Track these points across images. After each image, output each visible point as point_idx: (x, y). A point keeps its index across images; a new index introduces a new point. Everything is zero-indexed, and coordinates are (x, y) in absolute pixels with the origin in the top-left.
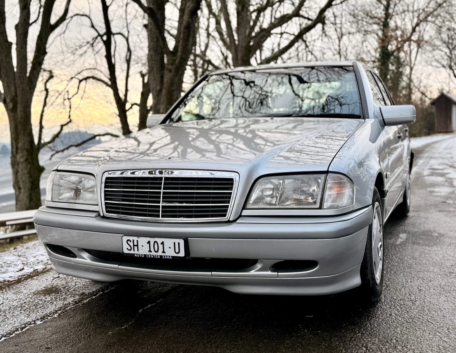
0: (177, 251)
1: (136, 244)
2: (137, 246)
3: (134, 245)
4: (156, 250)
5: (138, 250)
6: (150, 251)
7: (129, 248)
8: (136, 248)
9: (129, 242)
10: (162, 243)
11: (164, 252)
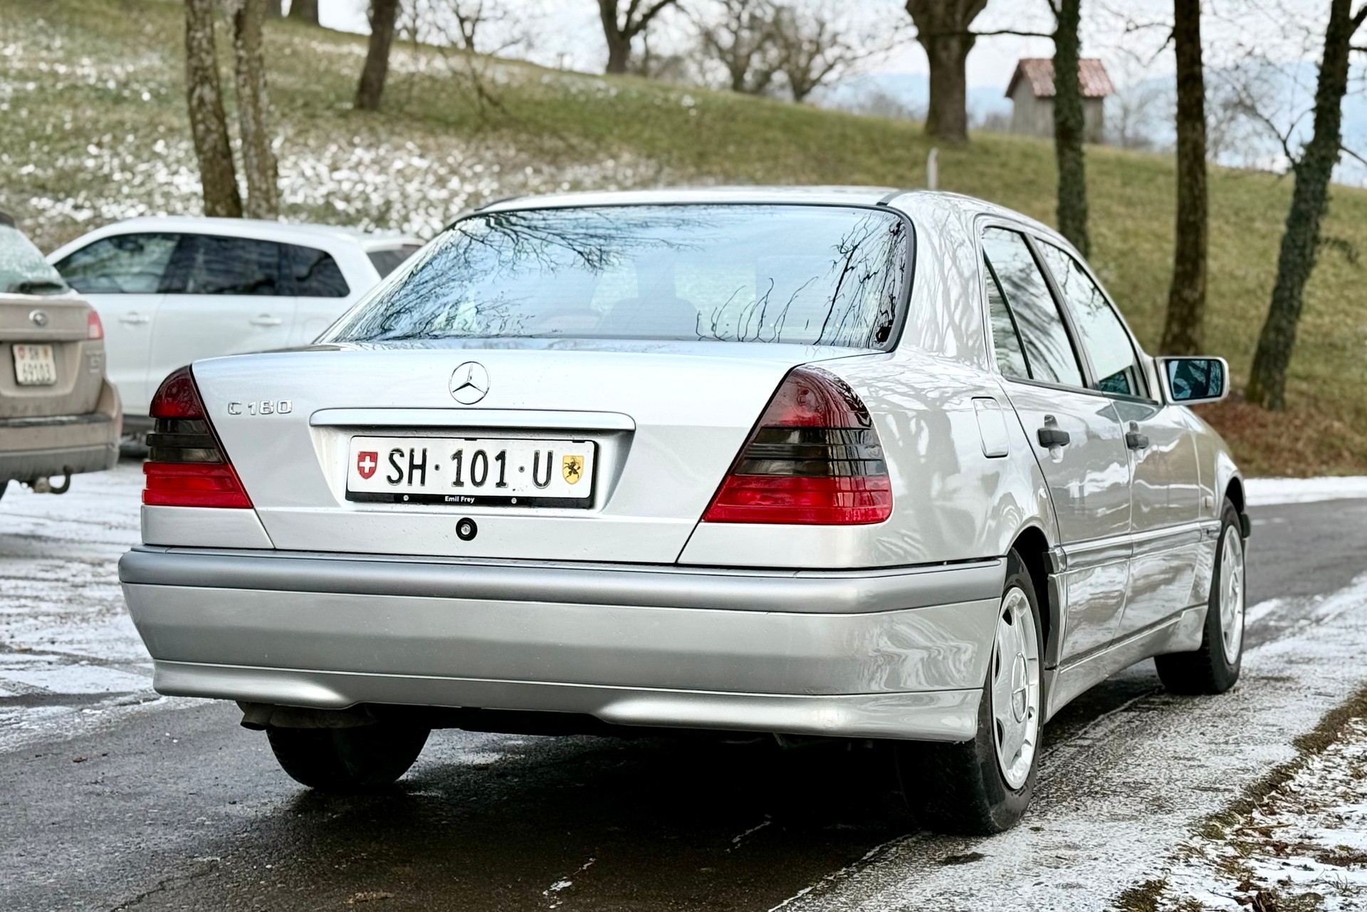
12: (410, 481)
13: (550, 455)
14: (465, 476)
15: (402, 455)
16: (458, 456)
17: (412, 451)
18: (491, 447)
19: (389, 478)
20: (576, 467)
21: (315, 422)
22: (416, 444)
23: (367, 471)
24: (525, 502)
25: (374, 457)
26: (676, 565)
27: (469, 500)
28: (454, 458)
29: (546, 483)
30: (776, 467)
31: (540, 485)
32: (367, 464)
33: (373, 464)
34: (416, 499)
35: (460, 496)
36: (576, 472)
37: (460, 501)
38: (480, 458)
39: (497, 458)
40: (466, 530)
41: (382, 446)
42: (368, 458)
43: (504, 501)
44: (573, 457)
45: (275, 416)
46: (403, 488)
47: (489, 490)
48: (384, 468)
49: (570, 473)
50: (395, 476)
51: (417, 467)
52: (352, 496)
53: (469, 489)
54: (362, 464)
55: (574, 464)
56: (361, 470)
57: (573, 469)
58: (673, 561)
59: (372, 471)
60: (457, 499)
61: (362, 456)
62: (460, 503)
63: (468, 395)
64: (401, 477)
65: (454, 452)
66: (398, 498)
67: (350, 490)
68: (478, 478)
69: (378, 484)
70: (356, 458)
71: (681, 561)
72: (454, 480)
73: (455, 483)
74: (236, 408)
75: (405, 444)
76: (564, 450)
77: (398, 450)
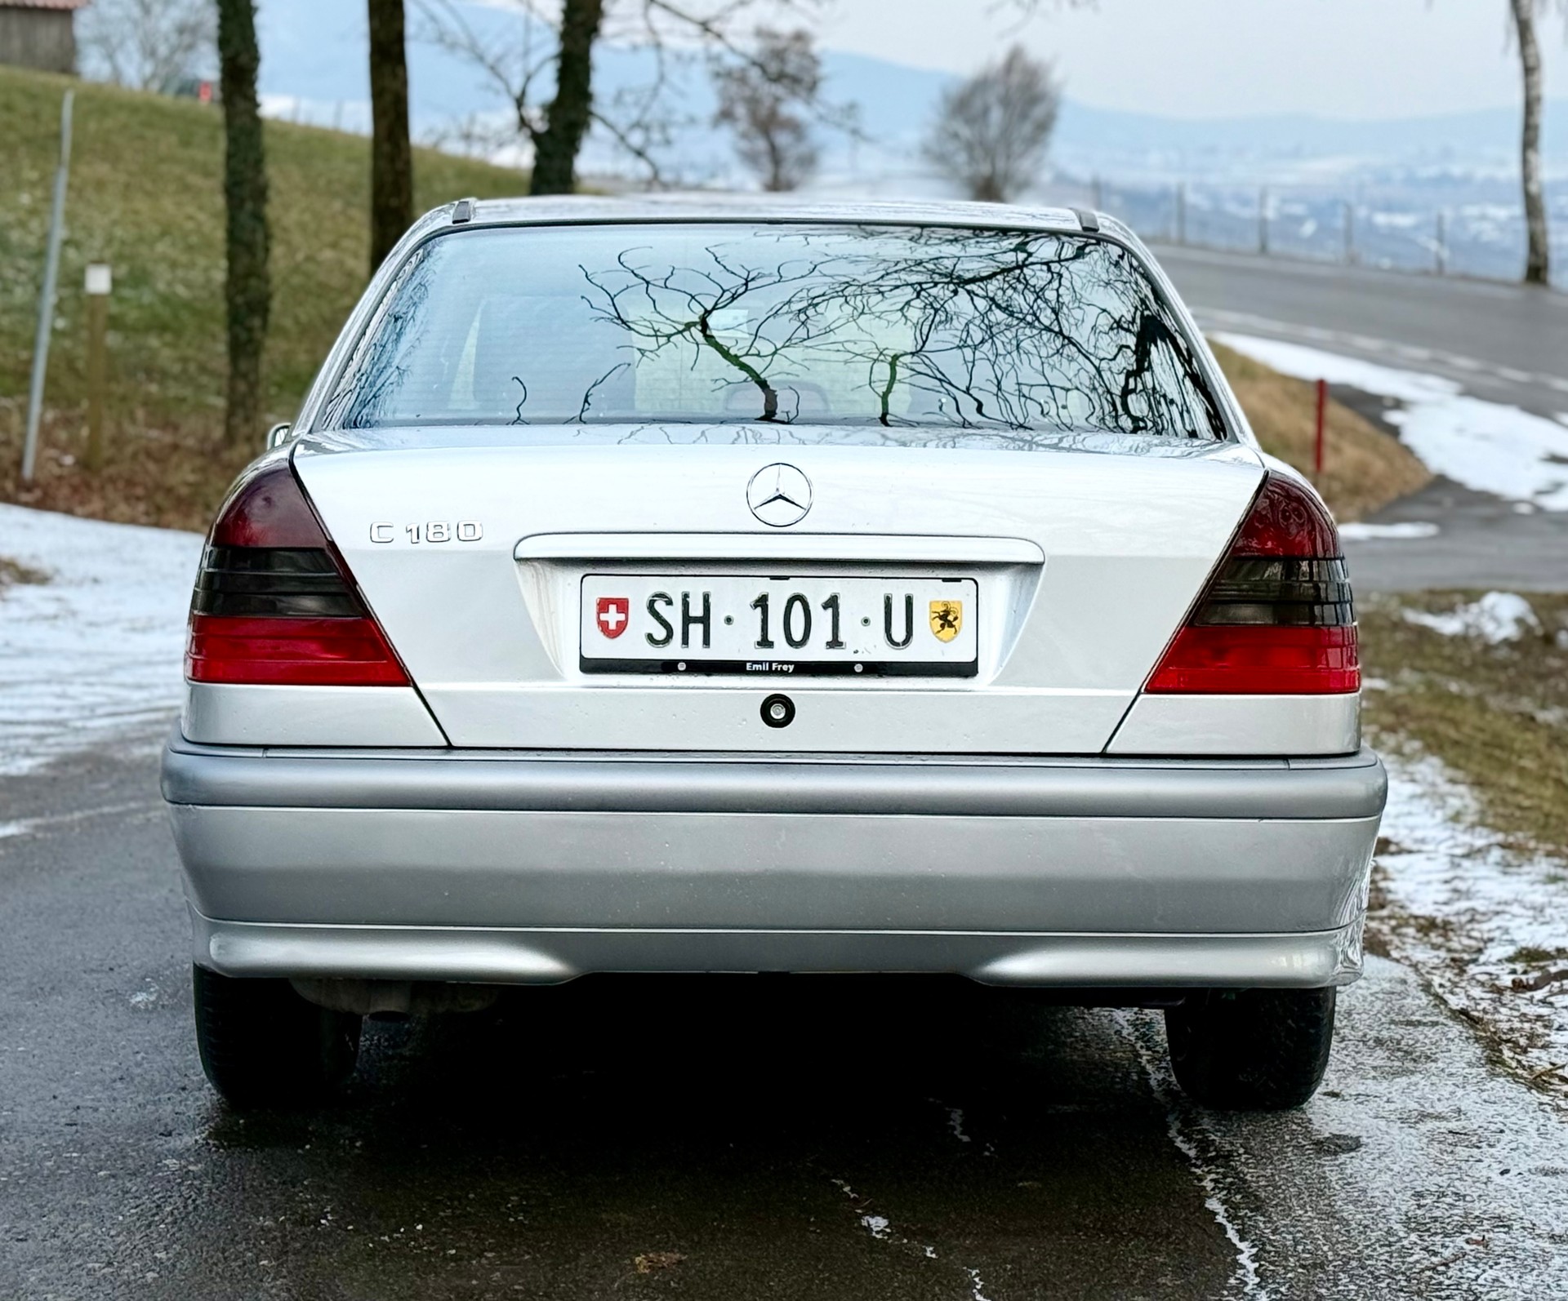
12: (685, 641)
13: (909, 601)
14: (776, 632)
15: (669, 603)
16: (762, 603)
17: (686, 596)
18: (817, 589)
19: (650, 637)
20: (950, 618)
21: (521, 553)
22: (695, 586)
23: (612, 626)
24: (874, 669)
25: (622, 605)
26: (1103, 755)
27: (785, 667)
28: (756, 606)
29: (907, 641)
30: (1247, 614)
31: (897, 644)
32: (613, 617)
33: (622, 617)
34: (697, 667)
35: (771, 663)
36: (951, 625)
37: (772, 670)
38: (797, 605)
39: (826, 606)
40: (778, 713)
41: (637, 589)
42: (613, 608)
43: (843, 669)
44: (945, 604)
45: (455, 544)
46: (673, 651)
47: (816, 651)
48: (641, 623)
49: (942, 626)
50: (660, 633)
51: (696, 620)
52: (590, 666)
53: (782, 652)
54: (603, 617)
55: (947, 613)
56: (604, 626)
57: (946, 619)
58: (1099, 750)
59: (622, 626)
60: (766, 667)
61: (604, 605)
62: (770, 672)
63: (780, 513)
64: (670, 635)
65: (756, 597)
66: (668, 667)
67: (587, 655)
68: (797, 635)
69: (633, 646)
70: (594, 609)
71: (1110, 749)
72: (759, 638)
73: (759, 644)
74: (386, 534)
75: (674, 586)
76: (929, 593)
77: (661, 596)
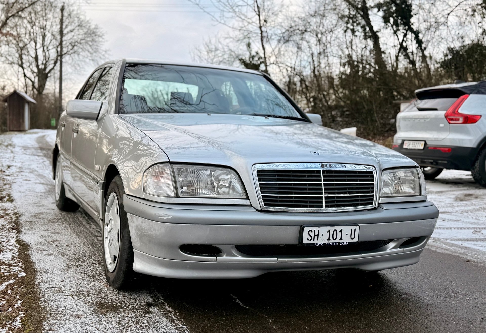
0: (353, 237)
1: (316, 233)
2: (318, 235)
3: (315, 235)
4: (335, 238)
5: (318, 240)
6: (329, 239)
7: (310, 239)
8: (316, 237)
9: (310, 233)
10: (341, 231)
11: (341, 239)
